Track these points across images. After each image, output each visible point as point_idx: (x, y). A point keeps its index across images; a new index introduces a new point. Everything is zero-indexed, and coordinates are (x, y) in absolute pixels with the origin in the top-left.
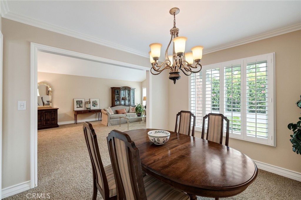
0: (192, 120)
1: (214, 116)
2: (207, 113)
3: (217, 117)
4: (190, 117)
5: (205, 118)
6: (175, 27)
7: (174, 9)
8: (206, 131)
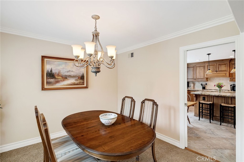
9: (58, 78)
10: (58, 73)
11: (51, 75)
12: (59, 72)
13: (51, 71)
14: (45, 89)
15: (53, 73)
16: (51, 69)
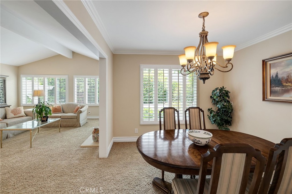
0: (176, 115)
1: (193, 109)
2: (188, 107)
3: (196, 109)
4: (174, 112)
5: (186, 111)
6: (204, 30)
7: (203, 13)
8: (188, 123)
9: (287, 85)
10: (286, 78)
11: (276, 81)
12: (288, 76)
13: (277, 76)
14: (268, 100)
15: (279, 78)
16: (276, 74)
